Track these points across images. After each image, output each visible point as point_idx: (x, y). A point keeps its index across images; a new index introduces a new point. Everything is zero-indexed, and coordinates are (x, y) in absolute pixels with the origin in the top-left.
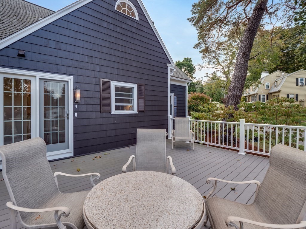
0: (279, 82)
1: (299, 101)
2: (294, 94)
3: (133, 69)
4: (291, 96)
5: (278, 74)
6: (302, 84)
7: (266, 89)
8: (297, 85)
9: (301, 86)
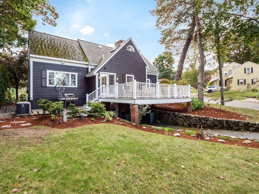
0: (232, 71)
1: (246, 84)
2: (243, 80)
3: (133, 70)
4: (241, 81)
5: (233, 65)
6: (248, 72)
7: (224, 76)
8: (245, 72)
9: (248, 73)
